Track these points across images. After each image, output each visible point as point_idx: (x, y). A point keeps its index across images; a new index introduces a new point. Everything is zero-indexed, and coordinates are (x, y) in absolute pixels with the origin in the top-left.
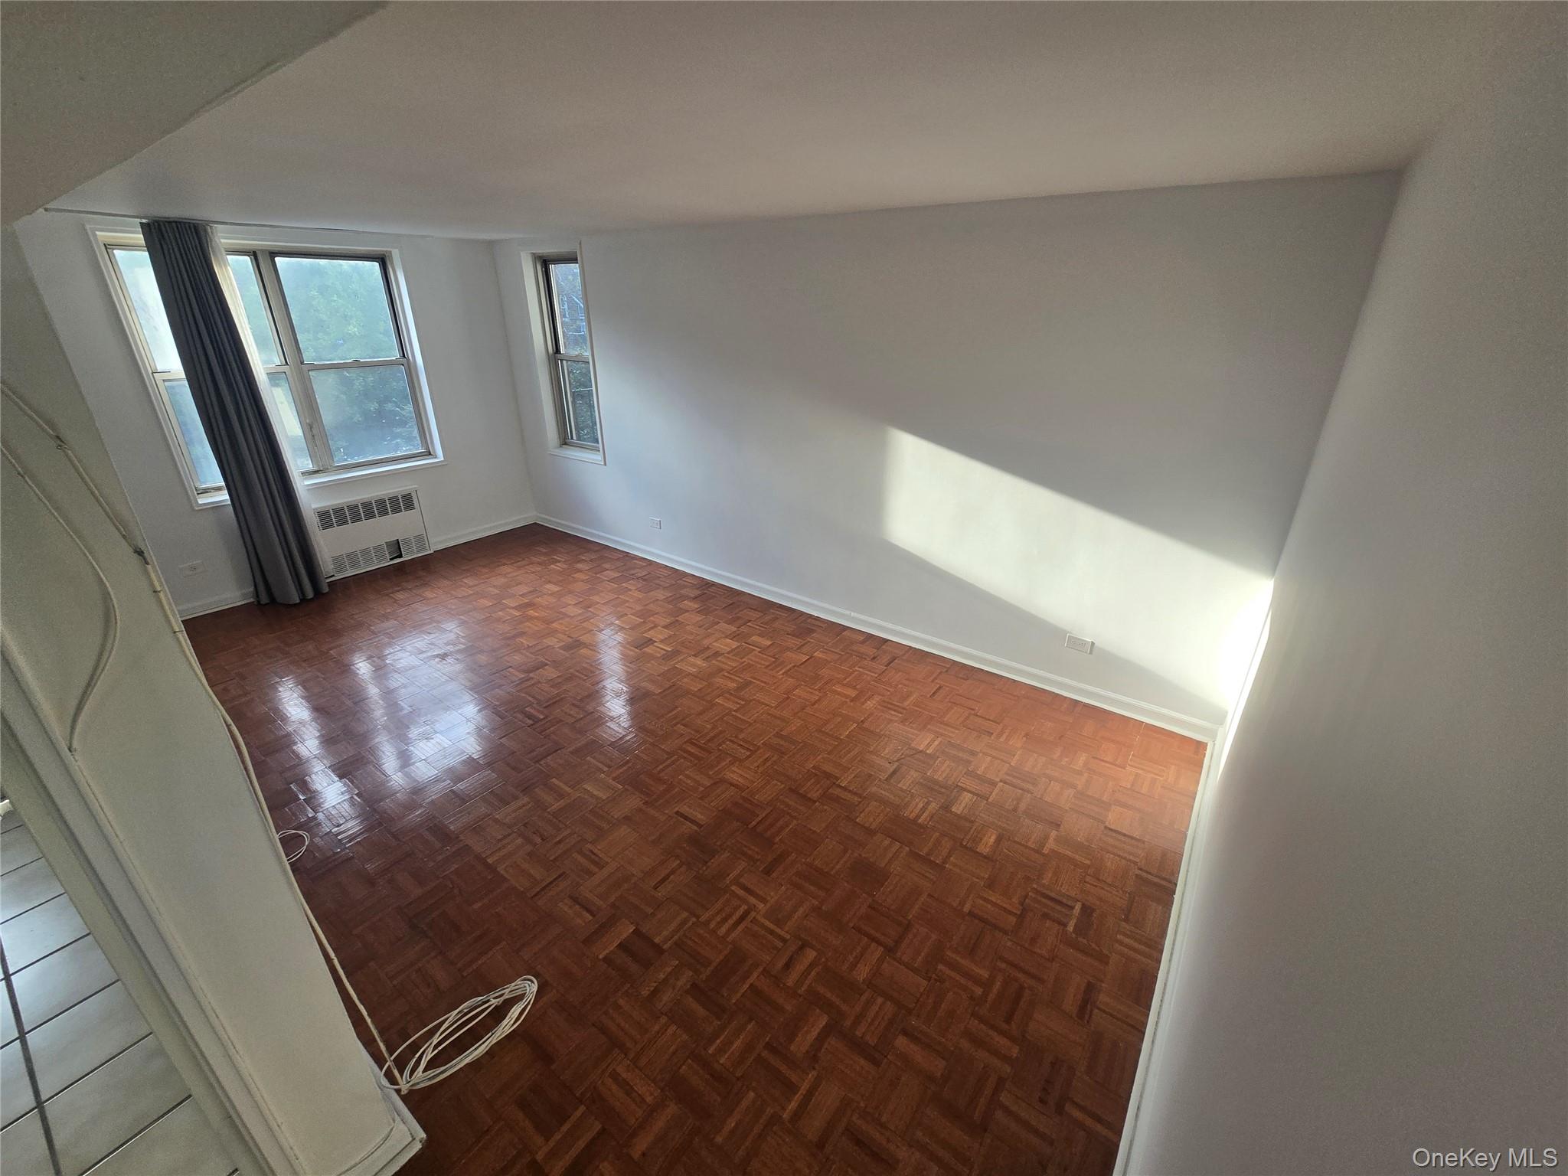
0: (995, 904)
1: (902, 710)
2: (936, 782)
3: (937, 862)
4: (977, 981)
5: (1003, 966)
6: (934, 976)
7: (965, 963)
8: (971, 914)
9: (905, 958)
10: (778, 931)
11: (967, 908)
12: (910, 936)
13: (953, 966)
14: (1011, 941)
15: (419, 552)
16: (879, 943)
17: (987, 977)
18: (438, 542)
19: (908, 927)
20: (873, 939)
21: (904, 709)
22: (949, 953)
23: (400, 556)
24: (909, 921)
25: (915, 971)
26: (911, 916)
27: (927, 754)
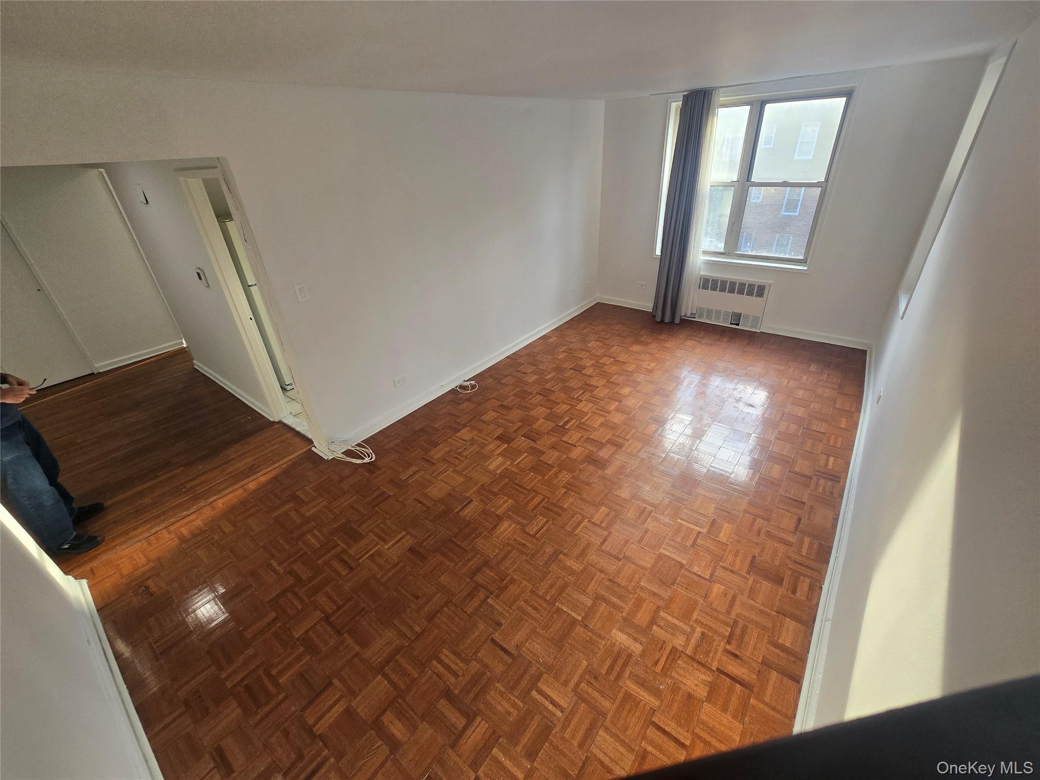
0: (331, 707)
1: (615, 673)
2: (483, 691)
3: (387, 668)
4: (281, 673)
5: (281, 697)
6: (298, 643)
7: (296, 668)
8: (330, 683)
9: (318, 627)
10: (367, 556)
11: (336, 682)
12: (332, 633)
13: (299, 658)
14: (295, 712)
15: (751, 327)
16: (335, 612)
17: (280, 681)
18: (767, 327)
19: (339, 633)
20: (339, 608)
21: (619, 677)
22: (308, 657)
23: (738, 325)
24: (343, 634)
25: (307, 632)
26: (346, 636)
27: (530, 690)
